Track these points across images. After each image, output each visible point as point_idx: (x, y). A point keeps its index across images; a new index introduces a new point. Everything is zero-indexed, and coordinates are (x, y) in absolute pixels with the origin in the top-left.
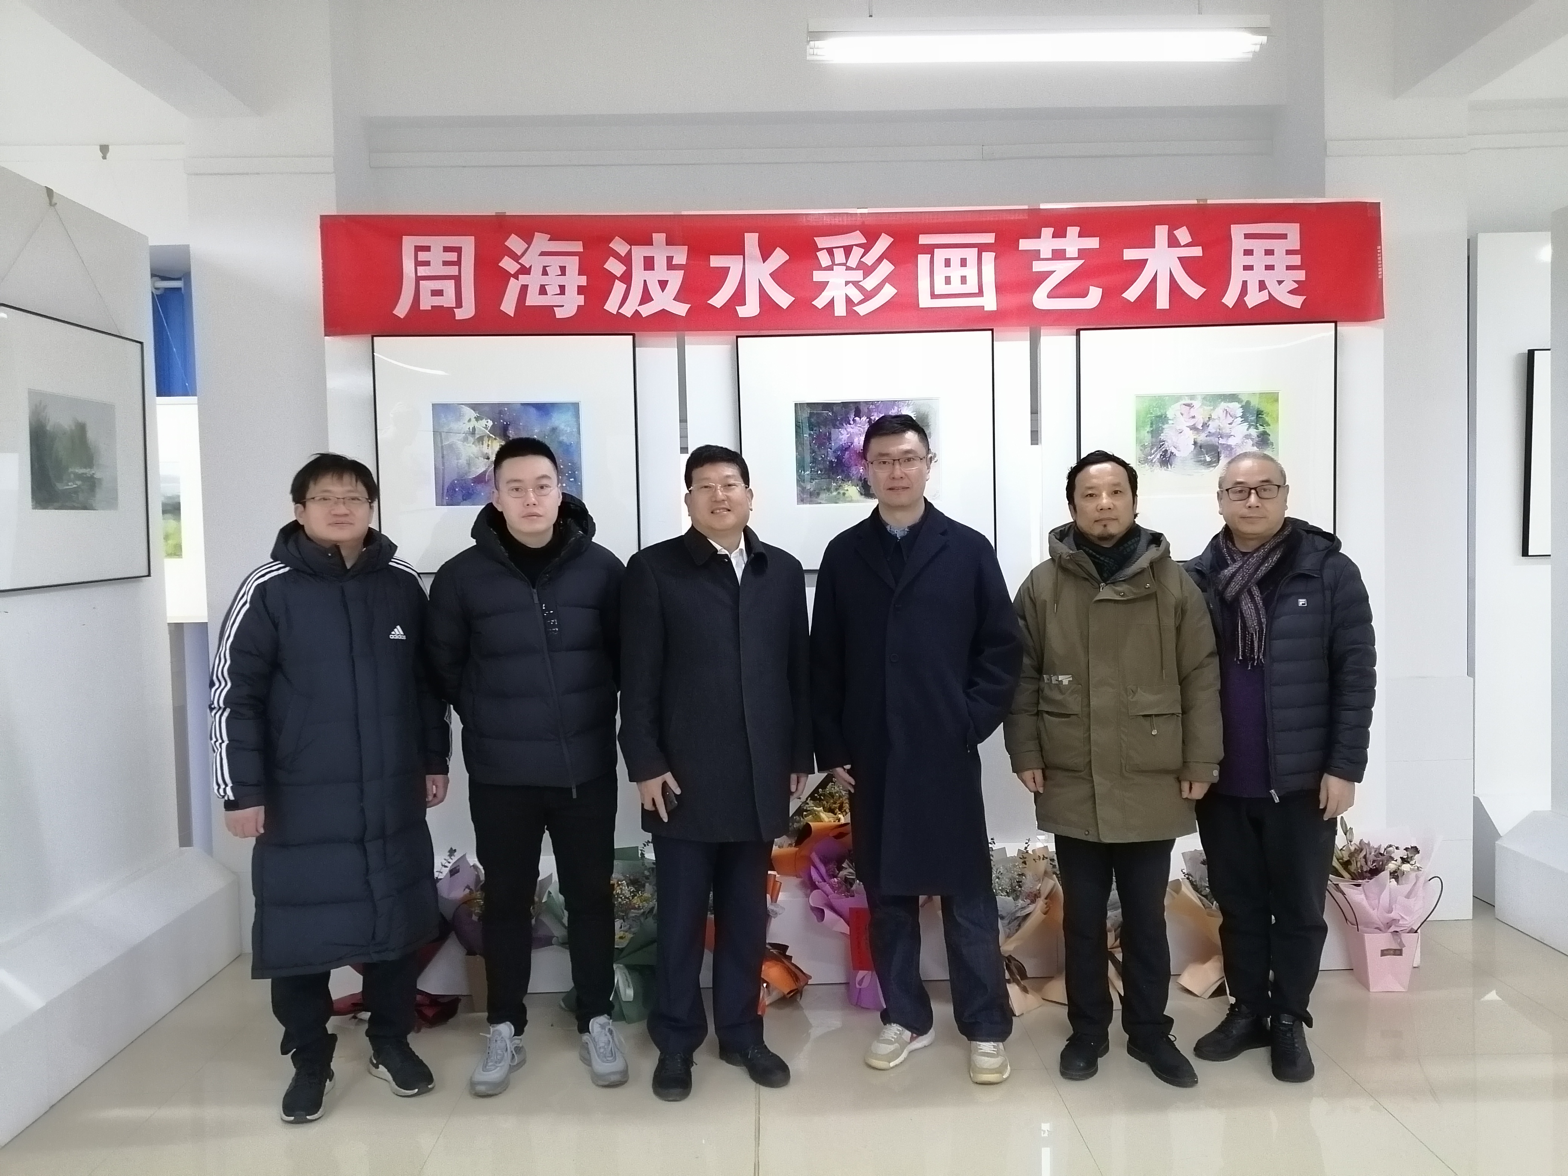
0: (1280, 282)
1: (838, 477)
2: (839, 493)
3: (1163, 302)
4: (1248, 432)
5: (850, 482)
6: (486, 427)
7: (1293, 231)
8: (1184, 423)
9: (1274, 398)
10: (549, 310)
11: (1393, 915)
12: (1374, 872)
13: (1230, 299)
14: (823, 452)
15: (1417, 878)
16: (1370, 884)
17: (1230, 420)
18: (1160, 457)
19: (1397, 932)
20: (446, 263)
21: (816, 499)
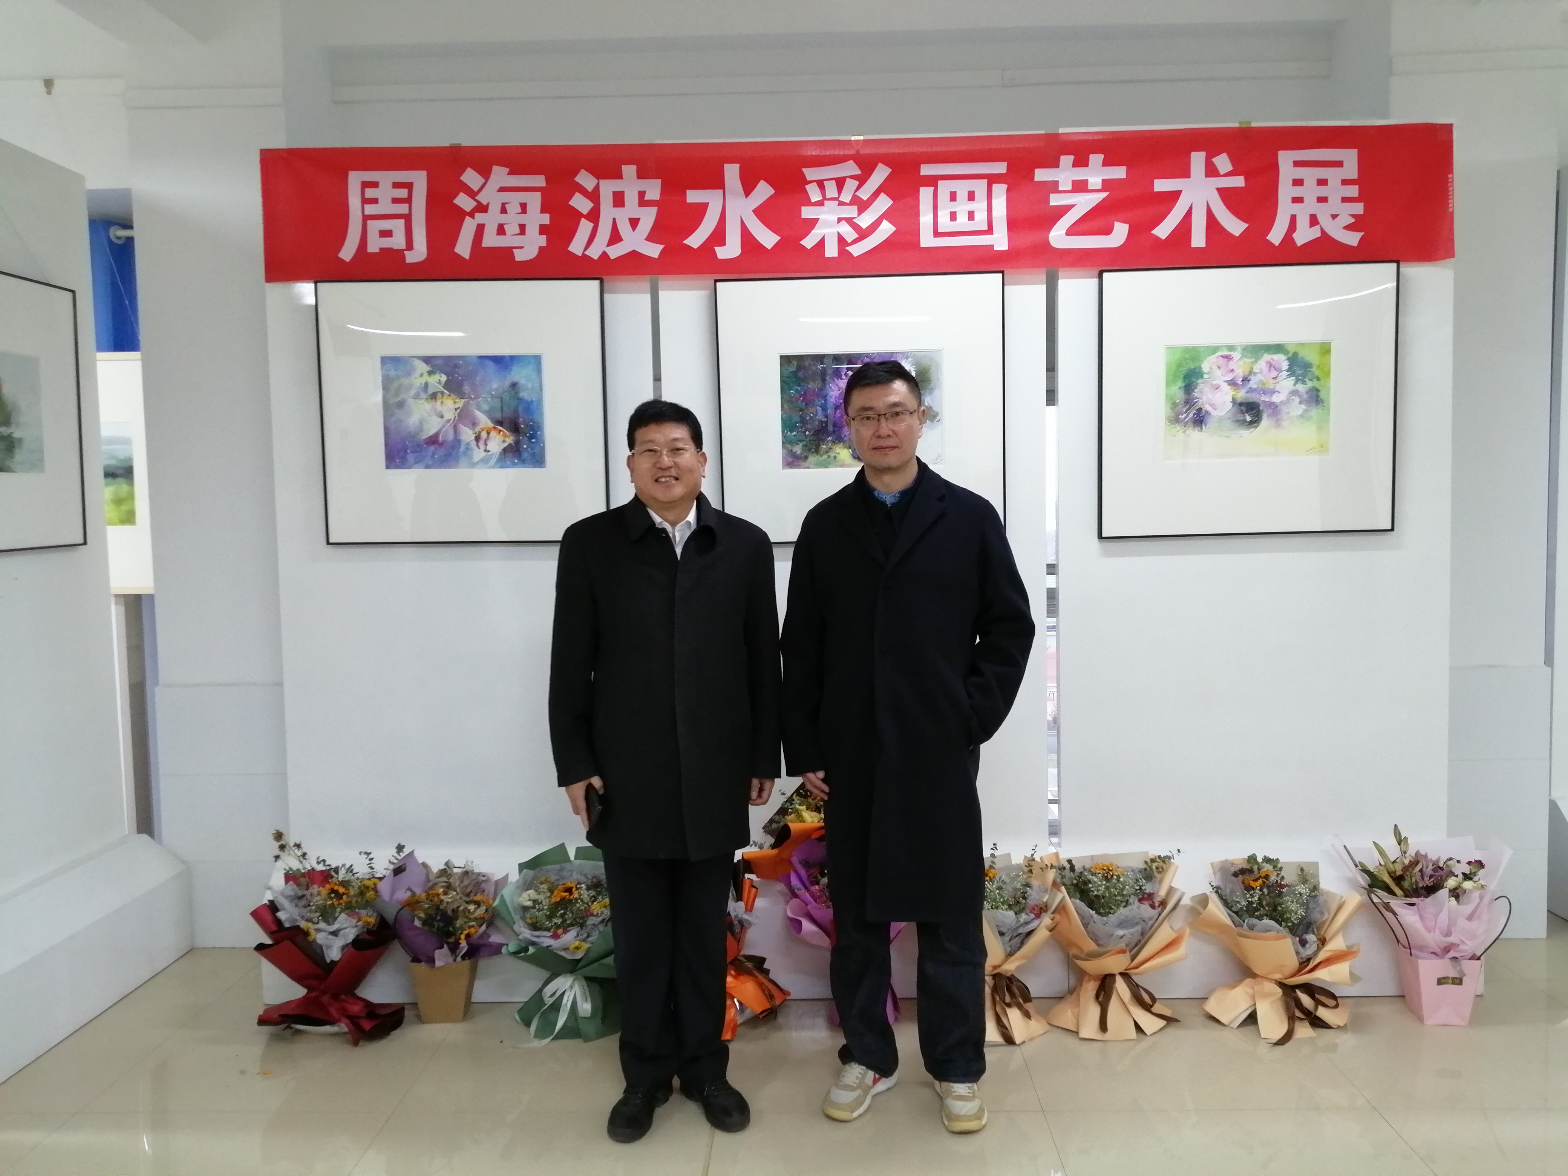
0: (1334, 217)
1: (828, 439)
2: (829, 456)
3: (1198, 239)
4: (1295, 387)
5: (842, 444)
6: (440, 383)
7: (1350, 158)
8: (1220, 378)
9: (1325, 349)
10: (508, 252)
11: (1452, 939)
12: (1431, 890)
13: (1276, 236)
14: (812, 410)
15: (1481, 897)
16: (1426, 903)
17: (1274, 374)
18: (1194, 416)
19: (1457, 958)
20: (395, 201)
21: (804, 463)
